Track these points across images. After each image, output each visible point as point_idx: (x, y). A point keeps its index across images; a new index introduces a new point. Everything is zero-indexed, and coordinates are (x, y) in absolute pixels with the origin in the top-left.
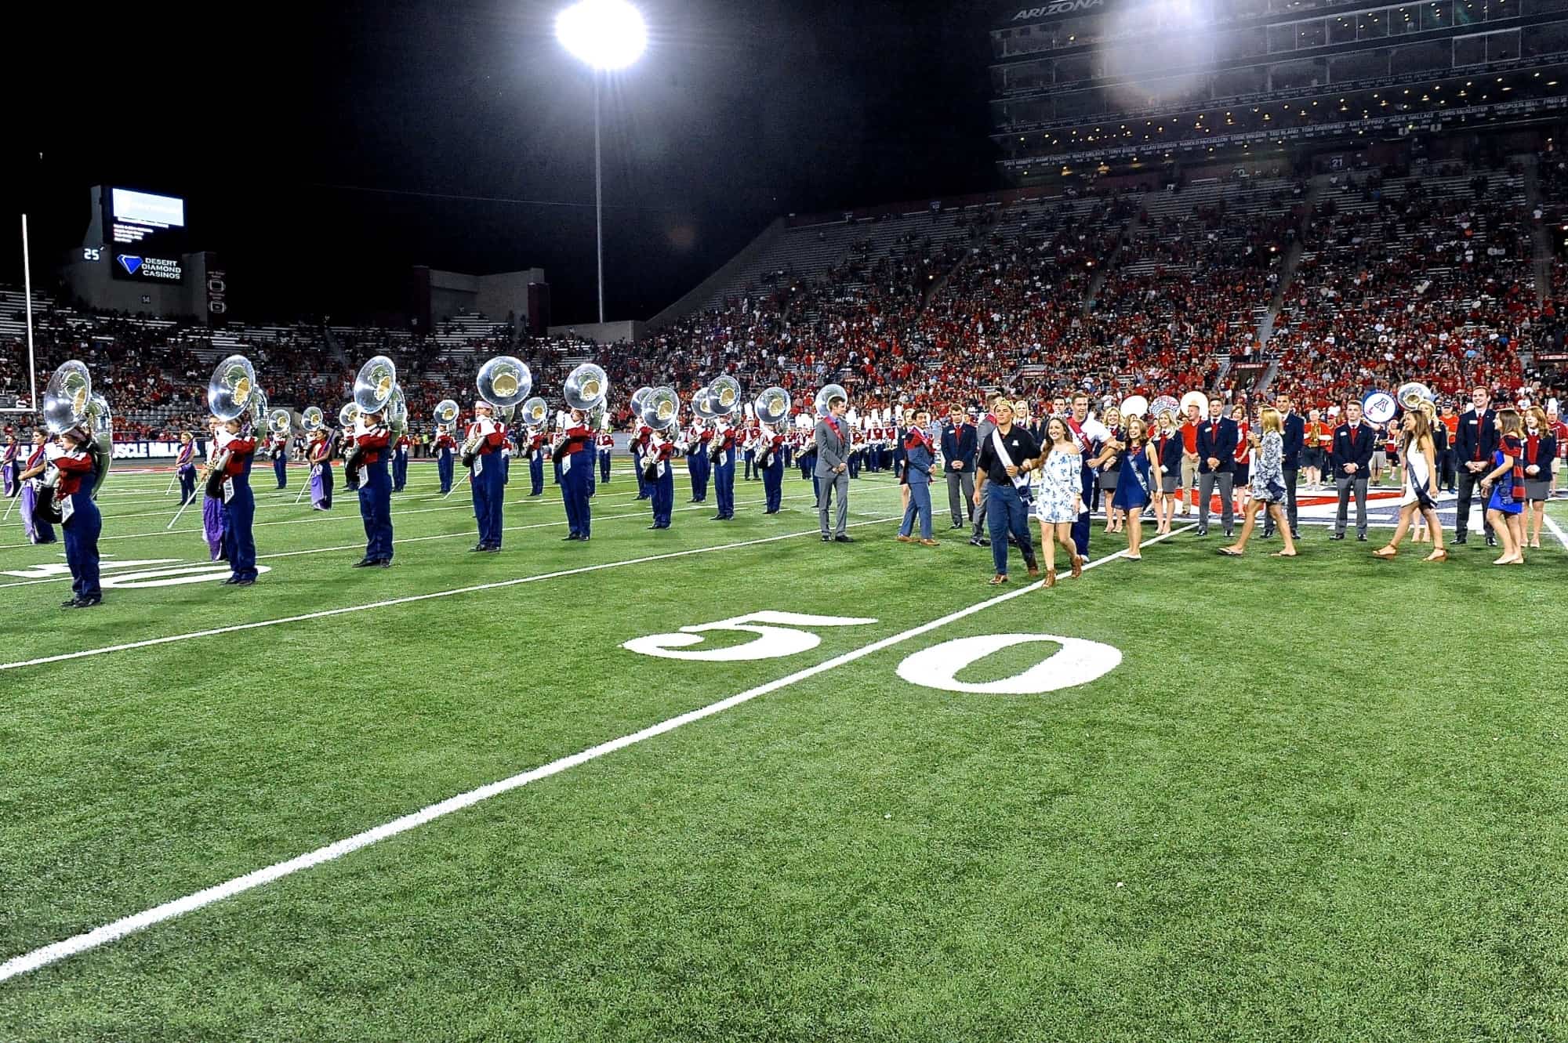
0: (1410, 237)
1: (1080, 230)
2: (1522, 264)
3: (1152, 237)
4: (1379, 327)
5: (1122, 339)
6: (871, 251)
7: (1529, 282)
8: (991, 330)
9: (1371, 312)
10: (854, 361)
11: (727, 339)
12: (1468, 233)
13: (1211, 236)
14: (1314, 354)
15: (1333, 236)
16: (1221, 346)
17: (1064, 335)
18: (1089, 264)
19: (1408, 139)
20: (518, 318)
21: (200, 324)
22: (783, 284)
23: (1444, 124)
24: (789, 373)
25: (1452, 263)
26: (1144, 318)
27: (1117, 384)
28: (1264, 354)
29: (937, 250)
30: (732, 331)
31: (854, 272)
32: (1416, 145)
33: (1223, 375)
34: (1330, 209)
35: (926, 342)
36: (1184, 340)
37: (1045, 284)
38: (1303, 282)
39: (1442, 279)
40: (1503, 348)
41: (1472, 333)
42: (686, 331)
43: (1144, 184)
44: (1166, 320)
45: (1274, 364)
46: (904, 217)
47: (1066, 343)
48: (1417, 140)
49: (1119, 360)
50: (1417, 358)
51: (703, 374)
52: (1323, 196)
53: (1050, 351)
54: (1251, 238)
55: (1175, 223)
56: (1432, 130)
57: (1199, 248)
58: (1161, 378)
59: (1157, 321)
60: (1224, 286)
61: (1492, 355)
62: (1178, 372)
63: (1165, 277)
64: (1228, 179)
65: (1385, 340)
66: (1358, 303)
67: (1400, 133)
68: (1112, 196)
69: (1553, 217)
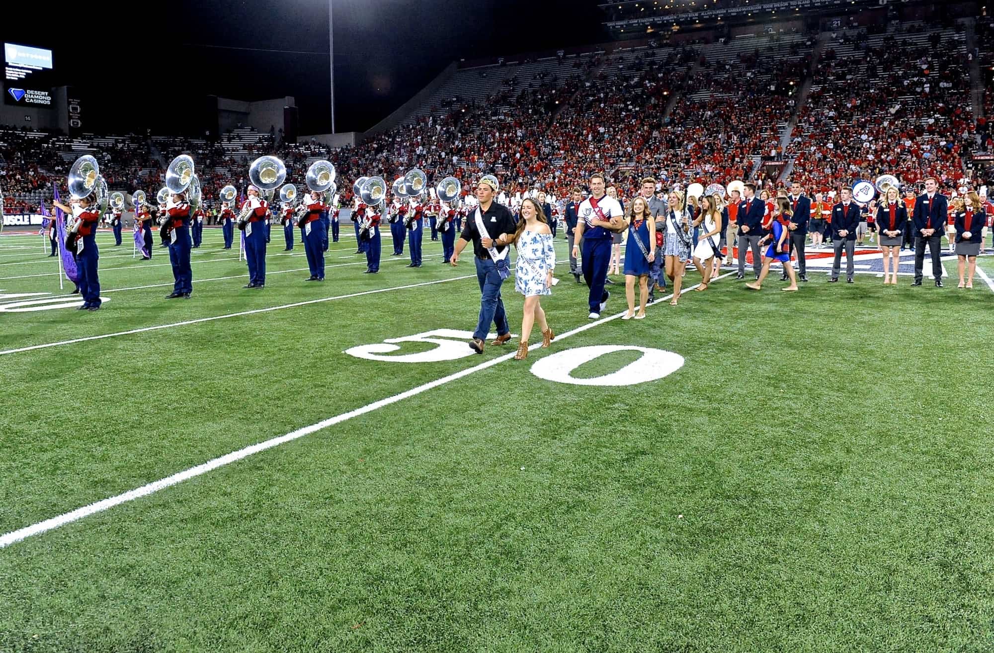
0: (886, 74)
1: (659, 70)
2: (964, 93)
3: (708, 74)
4: (864, 137)
5: (687, 145)
6: (516, 84)
7: (968, 106)
8: (598, 138)
9: (859, 126)
10: (504, 160)
11: (418, 145)
12: (926, 72)
13: (749, 74)
14: (819, 155)
15: (833, 75)
16: (755, 149)
17: (647, 142)
18: (665, 93)
19: (885, 7)
20: (277, 129)
21: (64, 135)
22: (456, 107)
24: (460, 168)
25: (914, 93)
26: (702, 130)
27: (684, 176)
28: (785, 155)
29: (562, 83)
30: (422, 139)
31: (503, 99)
32: (893, 10)
33: (756, 169)
34: (831, 55)
35: (553, 147)
36: (729, 145)
37: (635, 108)
38: (812, 105)
39: (908, 104)
40: (948, 151)
41: (928, 141)
42: (390, 140)
43: (703, 38)
44: (718, 132)
45: (791, 162)
46: (539, 61)
47: (649, 147)
48: (891, 7)
49: (685, 159)
50: (890, 158)
51: (401, 168)
52: (827, 46)
53: (638, 153)
54: (776, 75)
55: (725, 65)
56: (903, 1)
57: (741, 82)
58: (713, 172)
59: (712, 133)
60: (758, 108)
61: (942, 156)
62: (725, 167)
63: (717, 102)
64: (760, 34)
65: (868, 146)
66: (850, 120)
67: (881, 3)
68: (681, 46)
69: (986, 61)
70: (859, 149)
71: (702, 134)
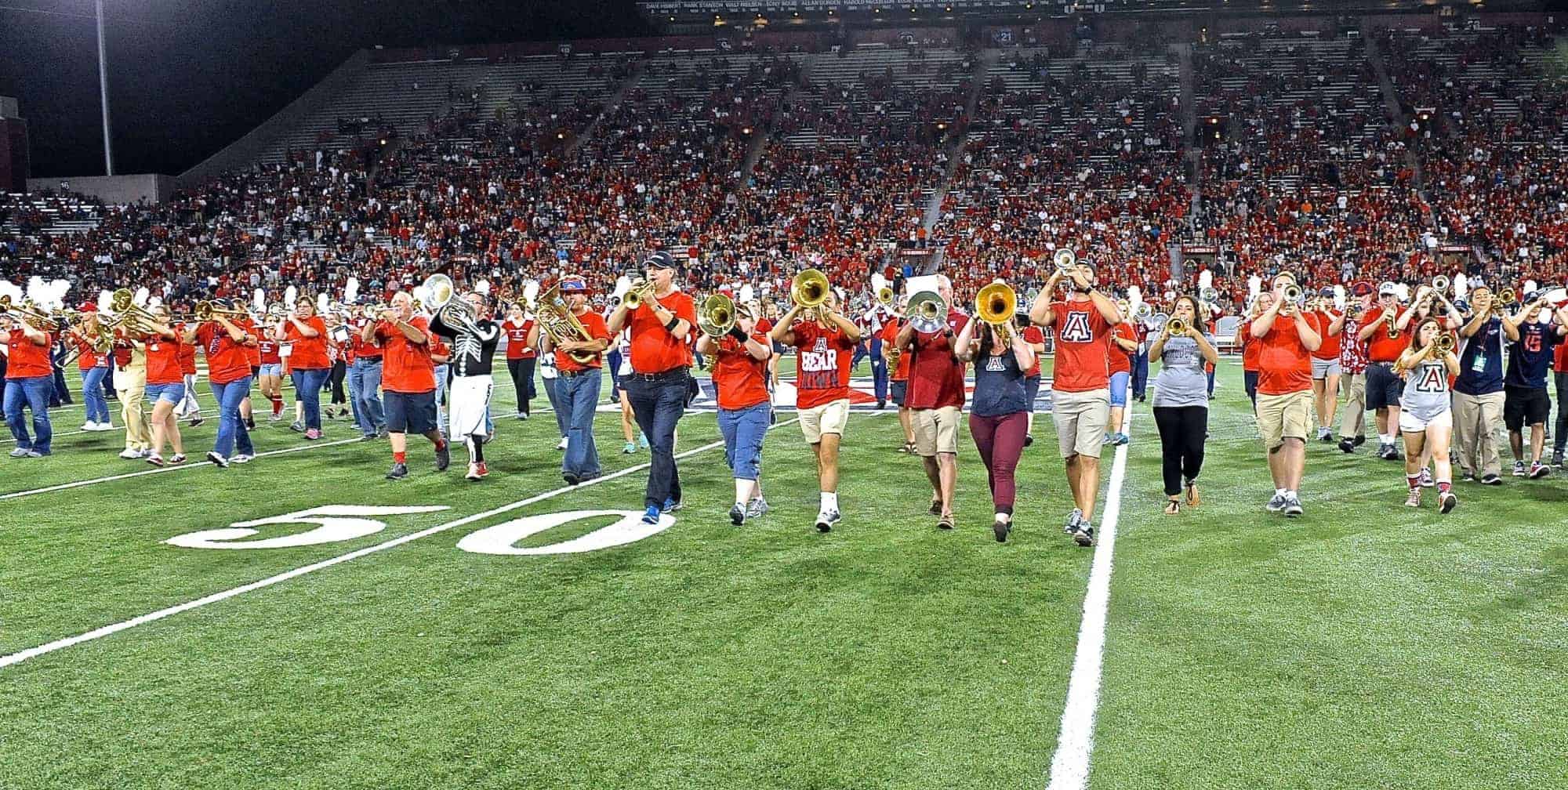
0: (1074, 121)
1: (735, 91)
2: (1176, 155)
4: (1043, 215)
5: (782, 219)
7: (1179, 174)
8: (635, 203)
9: (1035, 199)
10: (464, 235)
11: (294, 203)
12: (1129, 121)
13: (878, 108)
14: (979, 242)
15: (1001, 117)
16: (888, 230)
17: (717, 212)
18: (746, 131)
19: (1073, 18)
22: (368, 135)
23: (1107, 5)
24: (379, 249)
25: (1111, 152)
26: (806, 195)
27: (776, 270)
28: (931, 240)
30: (301, 192)
31: (461, 126)
32: (1083, 24)
33: (888, 260)
34: (998, 87)
35: (556, 215)
36: (848, 222)
37: (696, 152)
38: (970, 163)
39: (1102, 168)
40: (1153, 239)
41: (1128, 225)
42: (235, 191)
43: (807, 43)
44: (830, 200)
45: (941, 251)
46: (526, 61)
47: (721, 222)
48: (1081, 19)
49: (780, 243)
51: (260, 247)
52: (992, 71)
53: (703, 231)
54: (919, 112)
55: (840, 91)
56: (1097, 10)
57: (864, 121)
58: (823, 264)
59: (820, 201)
60: (891, 163)
61: (1145, 246)
62: (841, 257)
63: (829, 151)
64: (894, 44)
65: (1048, 229)
66: (1023, 188)
67: (1066, 11)
68: (771, 54)
69: (1203, 110)
70: (1036, 233)
71: (806, 203)
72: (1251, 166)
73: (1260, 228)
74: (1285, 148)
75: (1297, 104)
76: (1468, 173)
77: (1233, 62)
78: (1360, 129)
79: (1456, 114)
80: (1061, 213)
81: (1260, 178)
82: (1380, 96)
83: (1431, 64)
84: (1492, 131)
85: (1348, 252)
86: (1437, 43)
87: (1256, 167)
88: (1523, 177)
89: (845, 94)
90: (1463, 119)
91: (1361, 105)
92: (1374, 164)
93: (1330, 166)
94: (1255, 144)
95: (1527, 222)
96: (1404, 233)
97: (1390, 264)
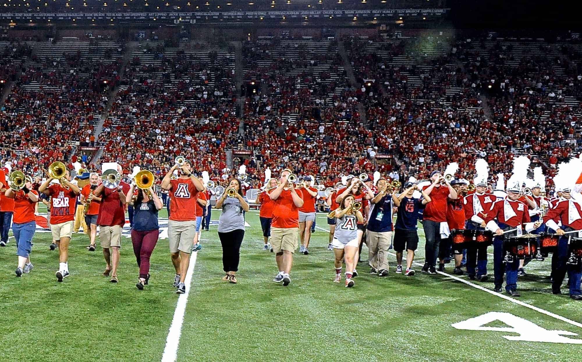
0: (177, 81)
2: (231, 101)
3: (39, 68)
4: (158, 131)
5: (19, 128)
7: (233, 111)
9: (154, 122)
12: (206, 82)
13: (72, 71)
14: (123, 144)
15: (137, 78)
16: (74, 136)
18: (2, 81)
19: (178, 26)
23: (197, 20)
25: (196, 98)
26: (32, 117)
27: (14, 155)
28: (97, 142)
32: (183, 30)
33: (74, 153)
34: (137, 62)
36: (54, 131)
38: (120, 102)
39: (191, 106)
40: (218, 145)
41: (204, 138)
43: (36, 36)
44: (44, 119)
45: (102, 148)
48: (183, 27)
49: (17, 141)
50: (175, 149)
52: (134, 54)
54: (94, 74)
55: (52, 62)
56: (191, 22)
57: (65, 78)
58: (39, 153)
59: (39, 119)
60: (78, 101)
61: (212, 149)
62: (49, 150)
63: (45, 94)
64: (83, 38)
65: (160, 139)
66: (148, 116)
67: (175, 22)
68: (17, 41)
69: (248, 77)
70: (153, 140)
71: (32, 120)
72: (271, 108)
73: (276, 142)
74: (292, 99)
75: (299, 76)
76: (393, 116)
77: (264, 51)
78: (333, 90)
79: (387, 83)
80: (167, 130)
81: (277, 114)
82: (345, 73)
83: (374, 56)
84: (406, 93)
85: (324, 156)
86: (377, 45)
87: (275, 109)
88: (423, 118)
89: (55, 64)
90: (391, 86)
91: (334, 77)
92: (340, 109)
93: (316, 109)
94: (275, 96)
95: (424, 143)
96: (355, 147)
97: (347, 164)
